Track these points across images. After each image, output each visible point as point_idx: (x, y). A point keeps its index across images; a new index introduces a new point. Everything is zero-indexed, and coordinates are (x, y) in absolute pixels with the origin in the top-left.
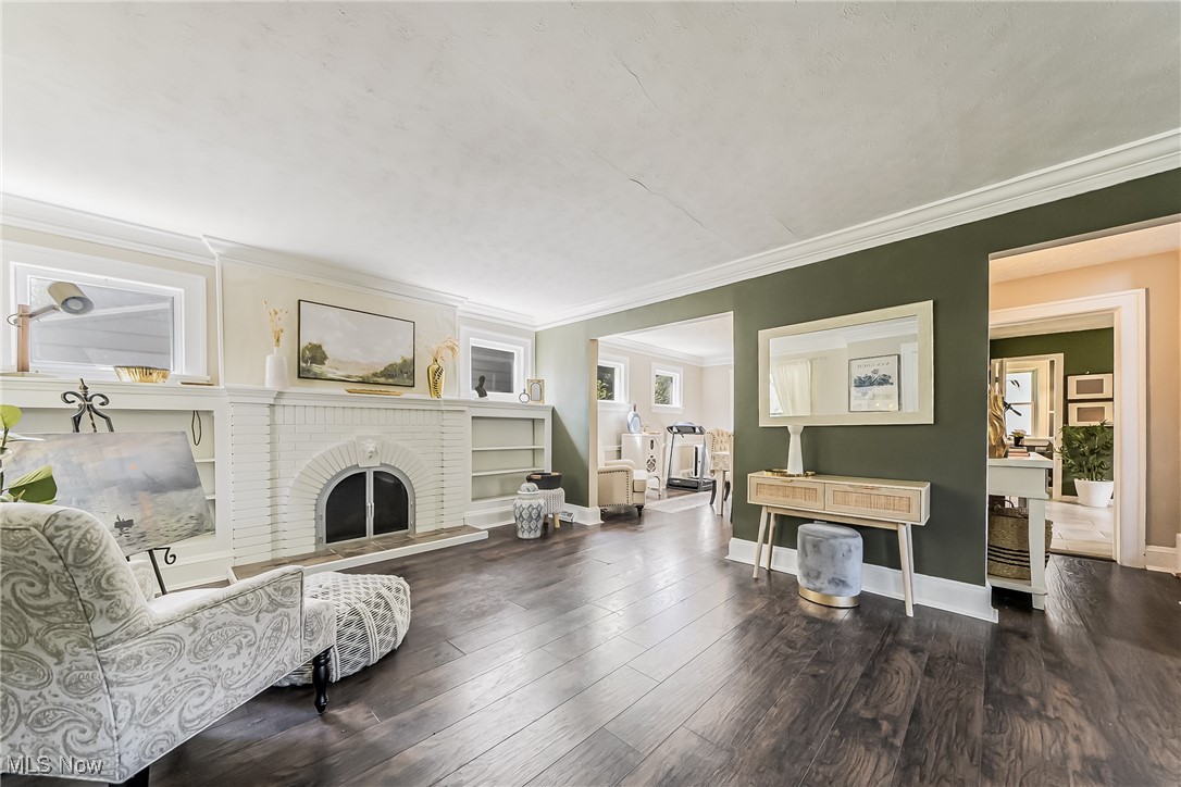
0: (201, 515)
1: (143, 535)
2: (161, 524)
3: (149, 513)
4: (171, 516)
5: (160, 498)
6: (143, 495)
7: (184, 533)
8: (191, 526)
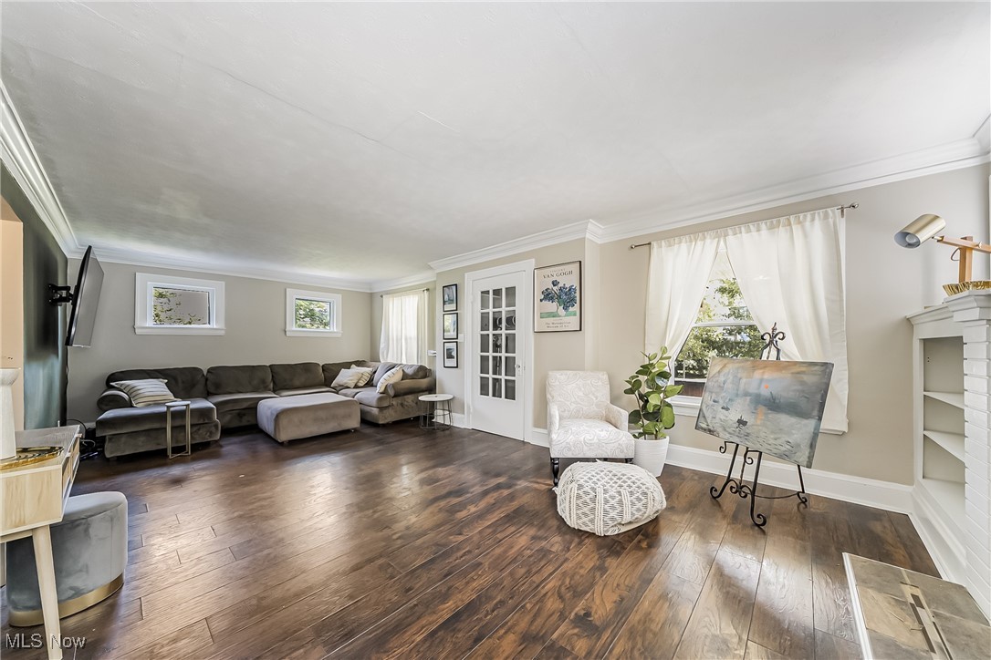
0: (798, 445)
1: (748, 435)
2: (762, 434)
3: (759, 422)
4: (773, 432)
5: (773, 415)
6: (762, 409)
7: (775, 451)
8: (783, 449)
